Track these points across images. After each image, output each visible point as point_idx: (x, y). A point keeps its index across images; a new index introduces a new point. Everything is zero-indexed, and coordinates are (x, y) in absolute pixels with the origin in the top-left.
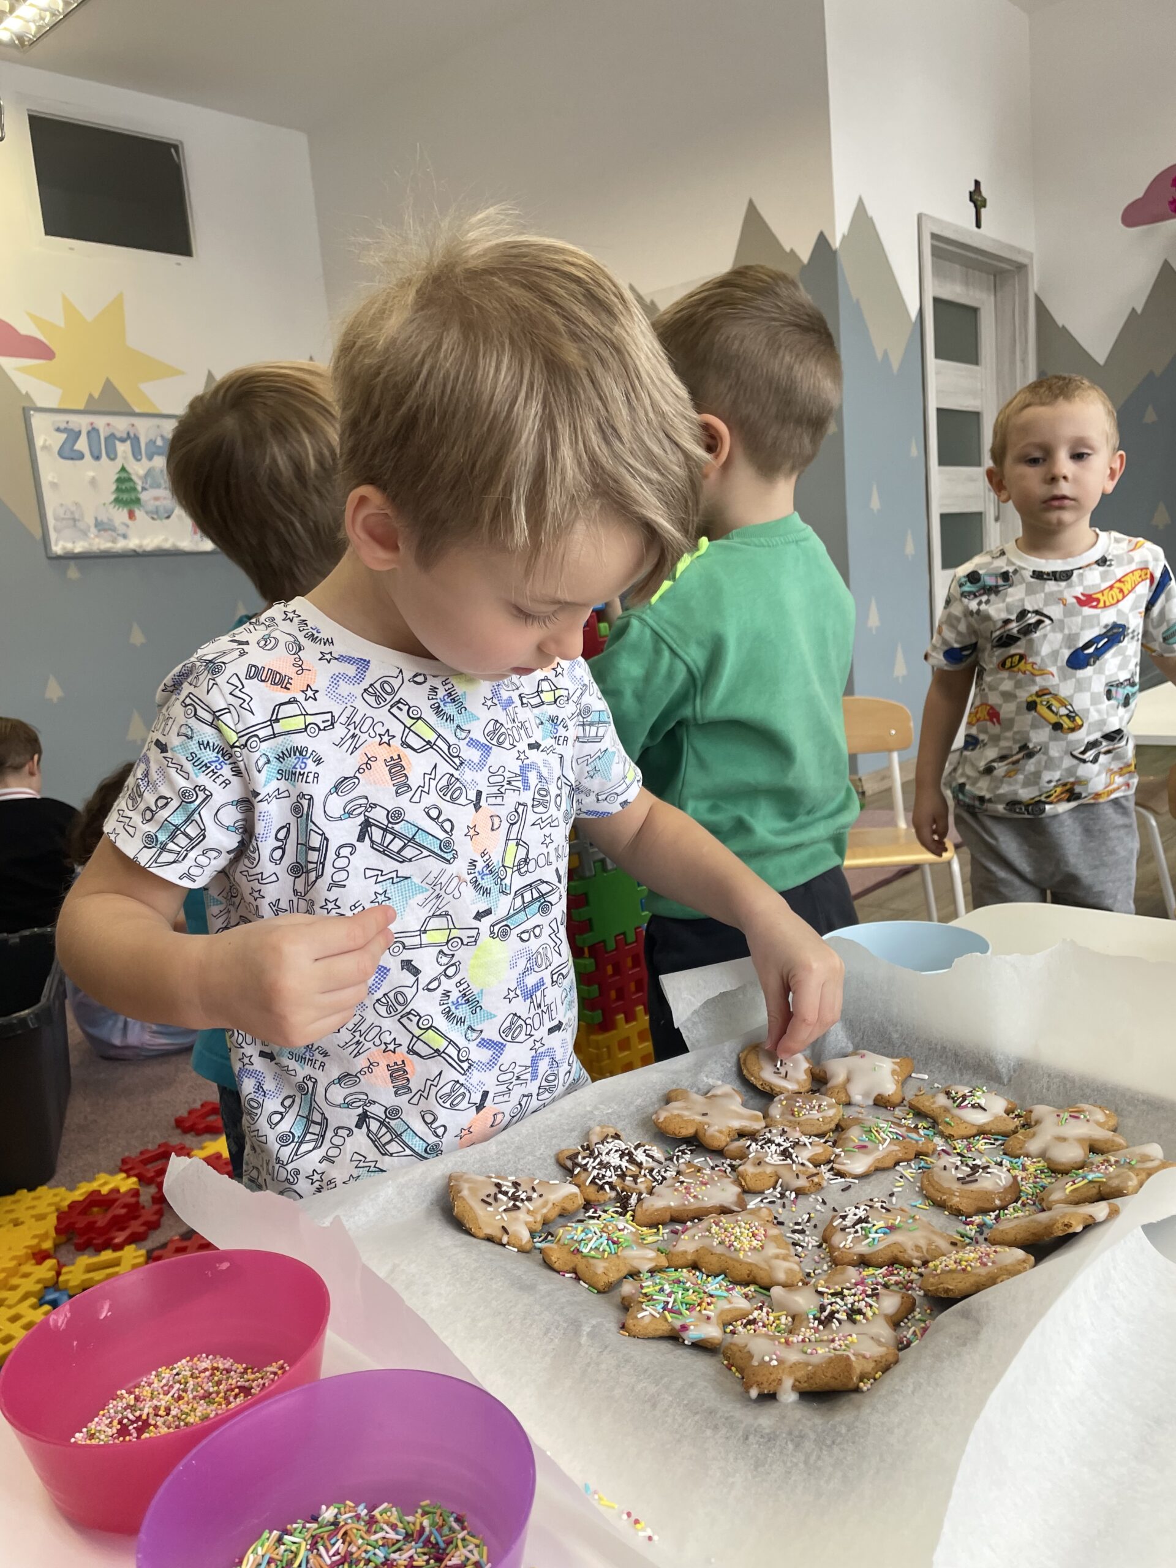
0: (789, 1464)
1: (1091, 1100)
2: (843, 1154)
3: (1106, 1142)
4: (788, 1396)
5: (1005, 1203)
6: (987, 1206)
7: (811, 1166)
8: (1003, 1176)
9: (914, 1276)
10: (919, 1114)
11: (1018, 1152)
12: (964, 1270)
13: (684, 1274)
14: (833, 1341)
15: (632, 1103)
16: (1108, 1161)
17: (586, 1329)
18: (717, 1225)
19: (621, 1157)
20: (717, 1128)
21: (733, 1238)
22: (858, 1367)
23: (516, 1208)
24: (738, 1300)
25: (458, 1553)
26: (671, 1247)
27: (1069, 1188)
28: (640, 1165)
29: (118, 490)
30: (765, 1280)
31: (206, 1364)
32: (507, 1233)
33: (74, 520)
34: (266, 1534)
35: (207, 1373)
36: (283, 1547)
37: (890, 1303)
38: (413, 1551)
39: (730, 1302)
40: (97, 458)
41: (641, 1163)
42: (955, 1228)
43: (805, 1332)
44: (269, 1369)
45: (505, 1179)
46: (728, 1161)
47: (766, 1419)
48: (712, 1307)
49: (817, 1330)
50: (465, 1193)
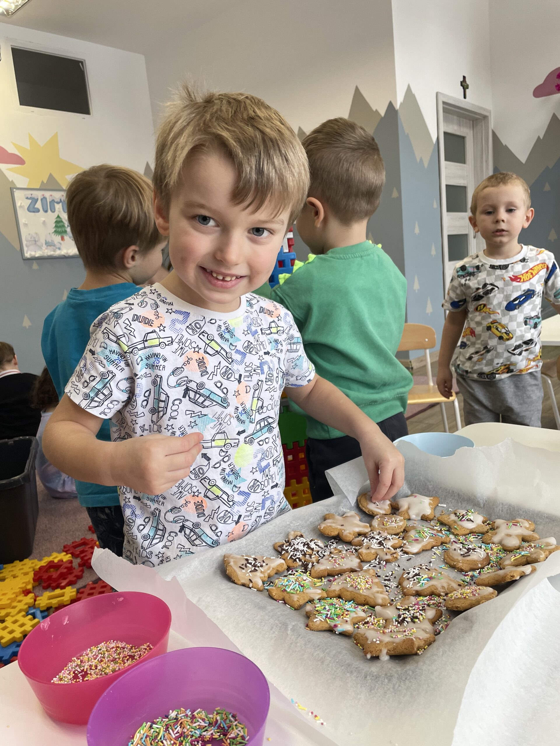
0: (386, 689)
1: (523, 517)
2: (407, 543)
3: (530, 536)
4: (385, 657)
5: (483, 566)
6: (475, 567)
7: (392, 549)
8: (482, 553)
9: (441, 601)
10: (442, 524)
11: (489, 542)
12: (465, 598)
13: (335, 600)
14: (405, 631)
15: (308, 520)
16: (531, 546)
17: (290, 627)
18: (349, 577)
19: (304, 546)
20: (348, 531)
21: (357, 584)
22: (417, 643)
23: (255, 570)
24: (360, 612)
25: (233, 732)
26: (328, 588)
27: (513, 559)
28: (312, 549)
29: (56, 226)
30: (372, 602)
31: (113, 645)
32: (252, 582)
33: (35, 241)
34: (144, 724)
35: (114, 649)
36: (152, 730)
37: (431, 613)
38: (213, 731)
39: (356, 614)
40: (46, 211)
41: (313, 549)
42: (460, 577)
43: (392, 628)
44: (142, 647)
45: (250, 557)
46: (354, 547)
47: (374, 668)
48: (348, 616)
49: (397, 626)
50: (232, 564)
